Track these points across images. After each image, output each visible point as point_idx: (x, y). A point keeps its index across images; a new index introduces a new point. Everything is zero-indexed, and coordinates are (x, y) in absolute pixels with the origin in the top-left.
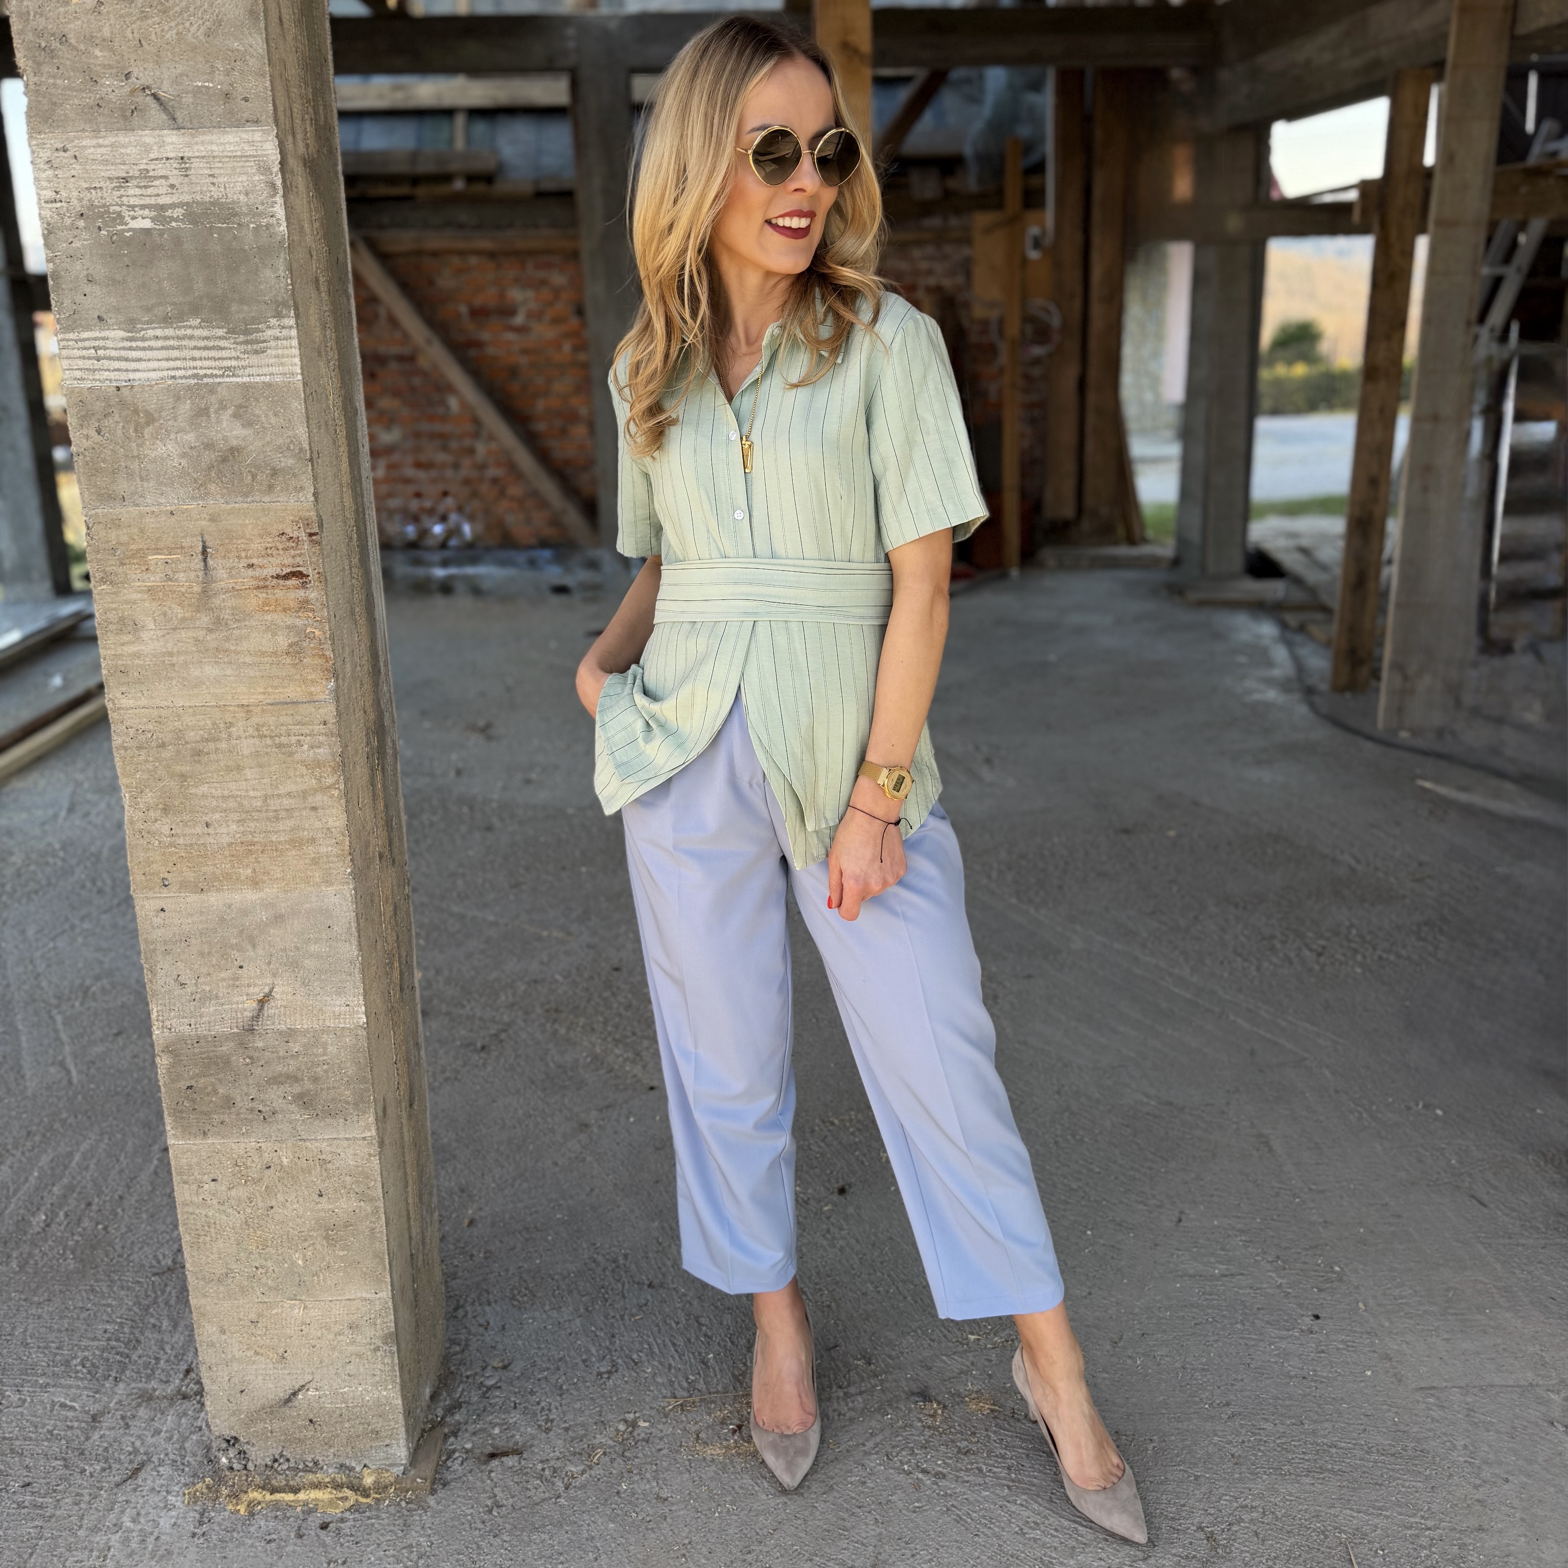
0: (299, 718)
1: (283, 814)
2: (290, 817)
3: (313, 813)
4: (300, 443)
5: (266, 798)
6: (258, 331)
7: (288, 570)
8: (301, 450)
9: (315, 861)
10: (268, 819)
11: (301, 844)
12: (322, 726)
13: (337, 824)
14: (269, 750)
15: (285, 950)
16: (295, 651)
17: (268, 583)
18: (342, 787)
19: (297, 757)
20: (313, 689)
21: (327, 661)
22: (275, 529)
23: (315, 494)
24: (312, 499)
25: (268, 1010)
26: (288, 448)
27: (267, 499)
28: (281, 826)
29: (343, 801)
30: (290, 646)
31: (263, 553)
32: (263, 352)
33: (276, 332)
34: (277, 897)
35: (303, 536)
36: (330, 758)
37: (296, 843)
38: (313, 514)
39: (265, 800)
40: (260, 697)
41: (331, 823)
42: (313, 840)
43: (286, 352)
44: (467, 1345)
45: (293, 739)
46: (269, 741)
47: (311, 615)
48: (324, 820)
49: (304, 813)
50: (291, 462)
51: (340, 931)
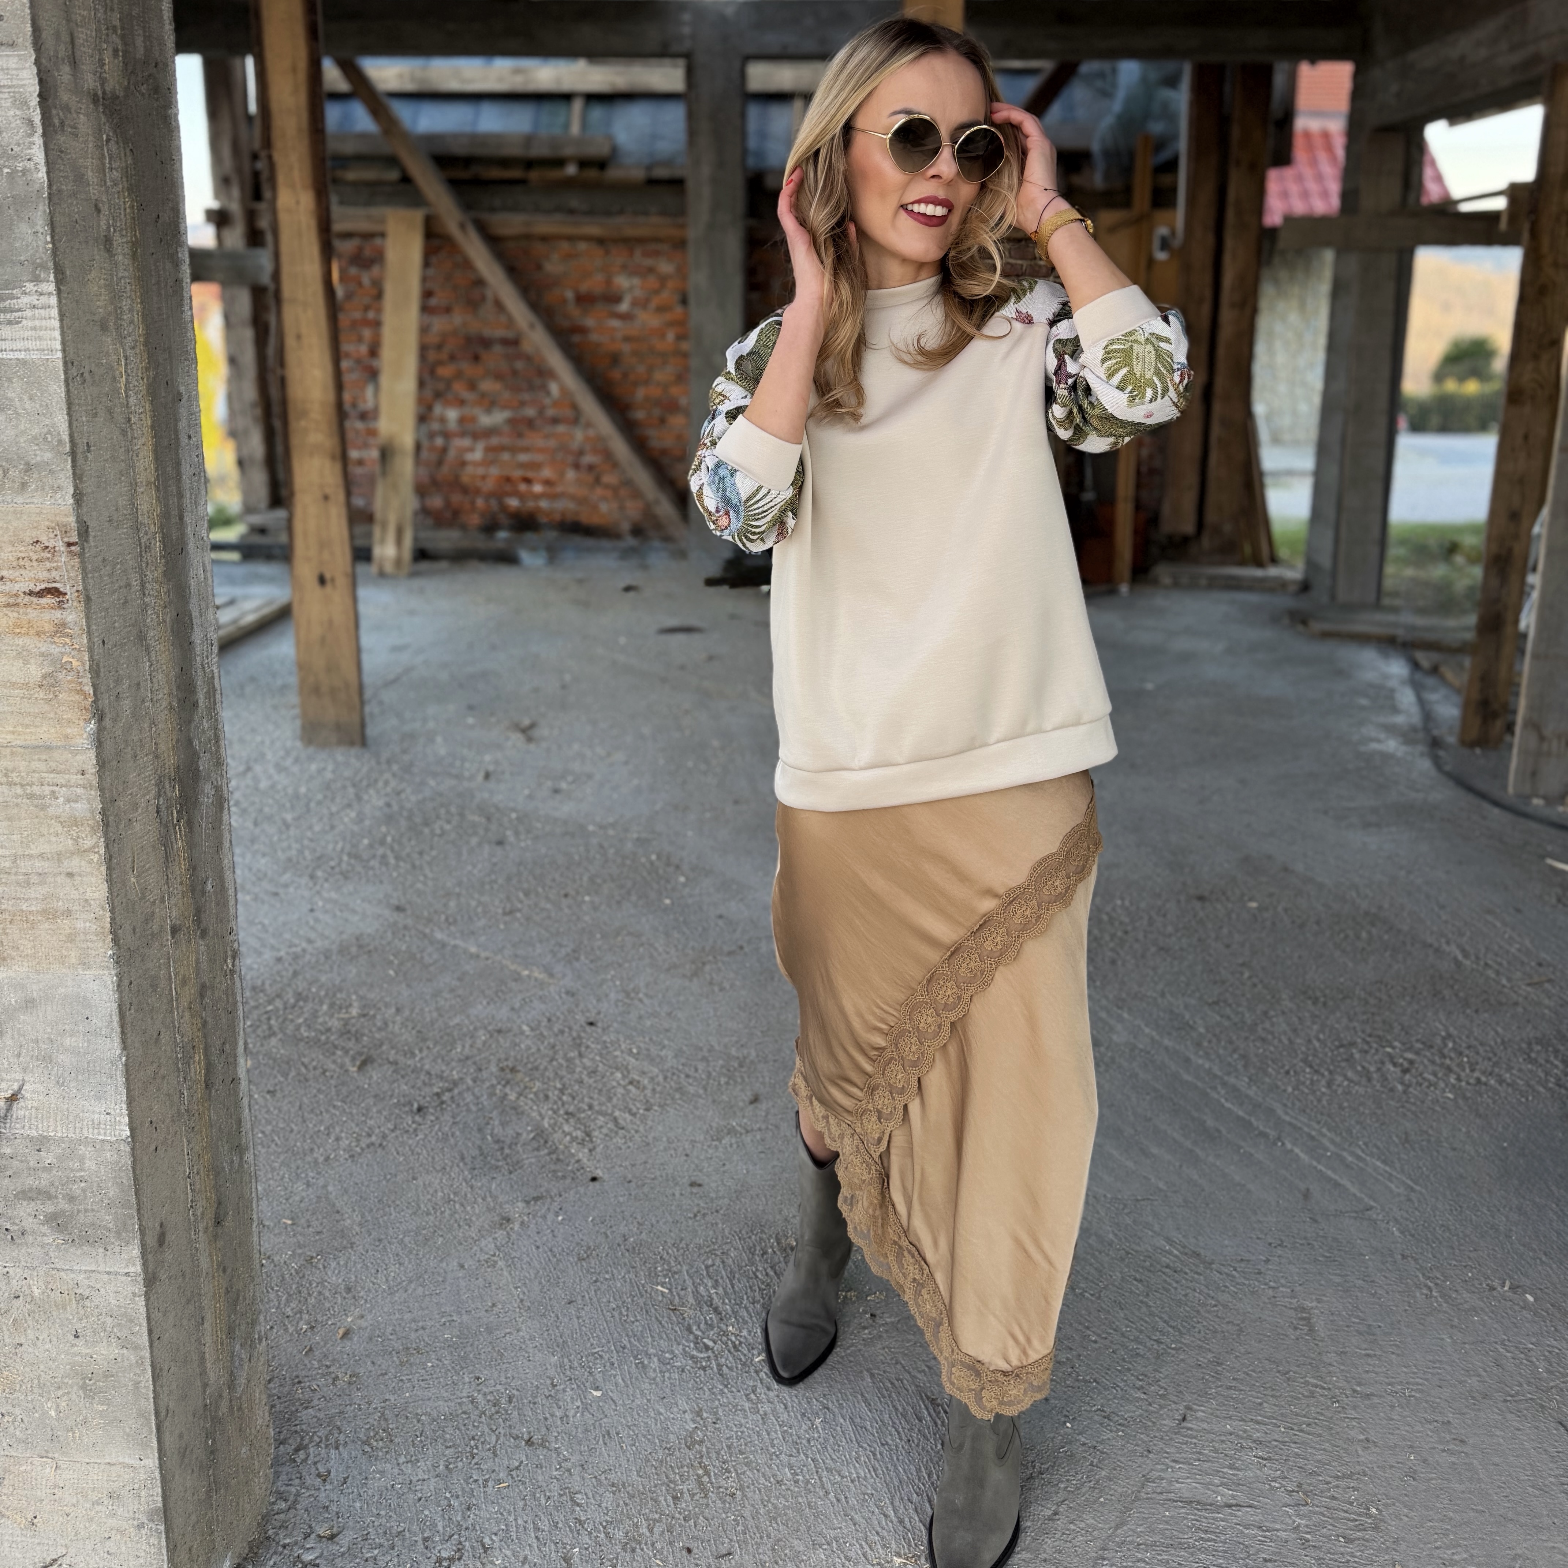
0: (53, 765)
1: (34, 879)
2: (42, 883)
3: (68, 880)
4: (59, 434)
5: (15, 858)
6: (12, 297)
7: (43, 586)
8: (60, 442)
9: (71, 938)
10: (18, 883)
11: (55, 917)
12: (80, 776)
13: (96, 895)
14: (19, 800)
15: (37, 1041)
16: (49, 683)
17: (19, 600)
18: (102, 851)
19: (51, 811)
20: (69, 731)
21: (86, 698)
22: (29, 536)
23: (79, 497)
24: (71, 501)
25: (18, 1110)
26: (45, 439)
27: (19, 500)
28: (32, 893)
29: (103, 869)
30: (44, 677)
31: (15, 564)
32: (18, 323)
33: (33, 299)
34: (28, 978)
35: (61, 547)
36: (89, 815)
37: (50, 914)
38: (72, 520)
39: (14, 862)
40: (9, 737)
41: (89, 895)
42: (68, 913)
43: (44, 323)
44: (295, 1502)
45: (47, 790)
46: (19, 791)
47: (68, 640)
48: (81, 890)
49: (59, 879)
50: (48, 456)
51: (100, 1025)
